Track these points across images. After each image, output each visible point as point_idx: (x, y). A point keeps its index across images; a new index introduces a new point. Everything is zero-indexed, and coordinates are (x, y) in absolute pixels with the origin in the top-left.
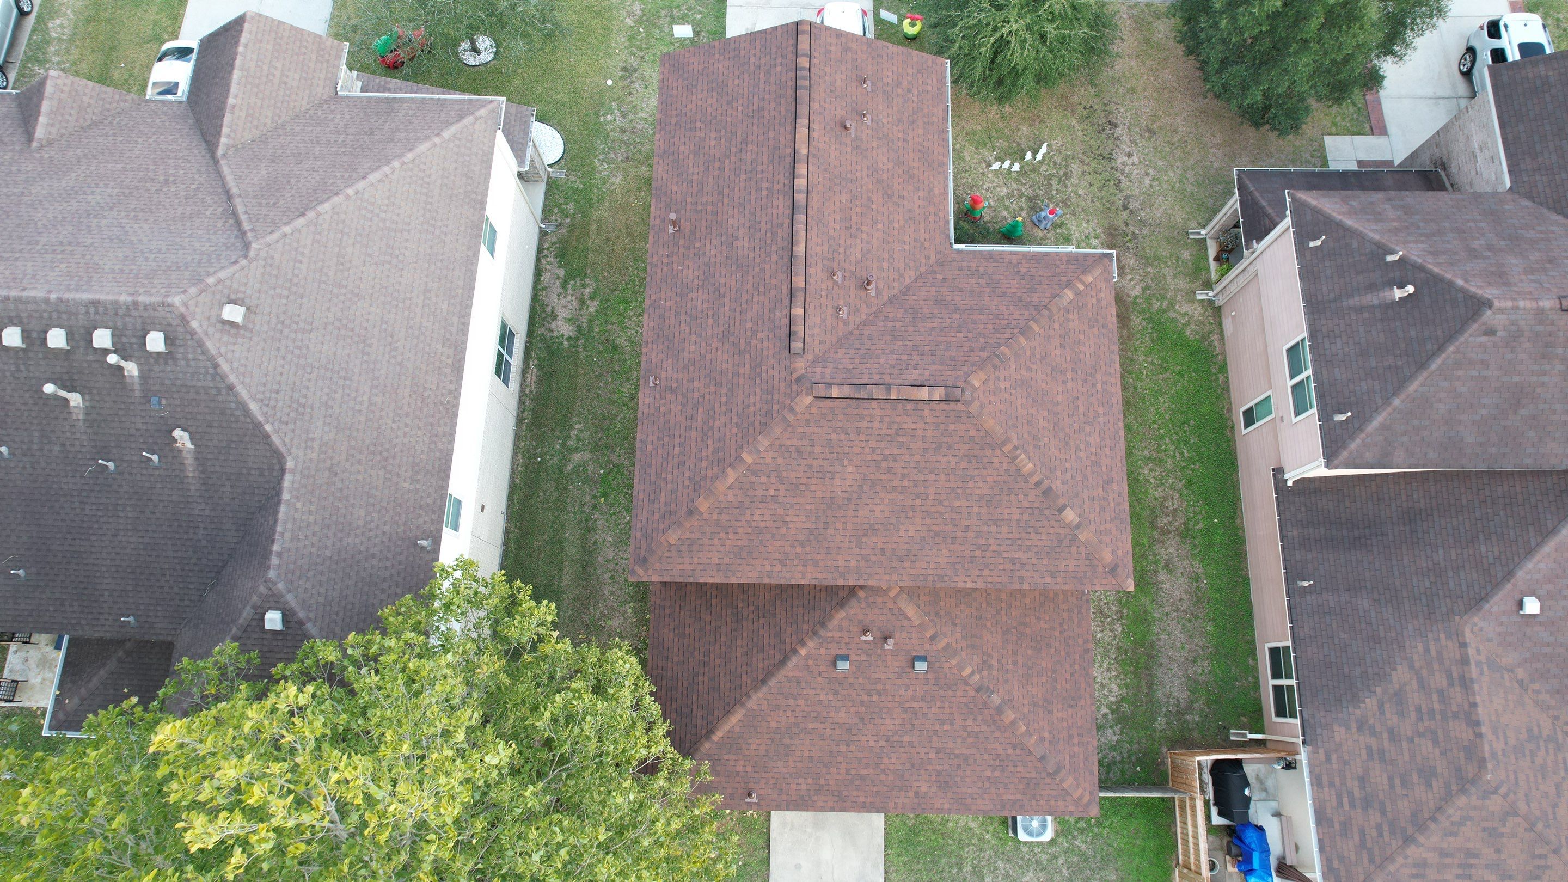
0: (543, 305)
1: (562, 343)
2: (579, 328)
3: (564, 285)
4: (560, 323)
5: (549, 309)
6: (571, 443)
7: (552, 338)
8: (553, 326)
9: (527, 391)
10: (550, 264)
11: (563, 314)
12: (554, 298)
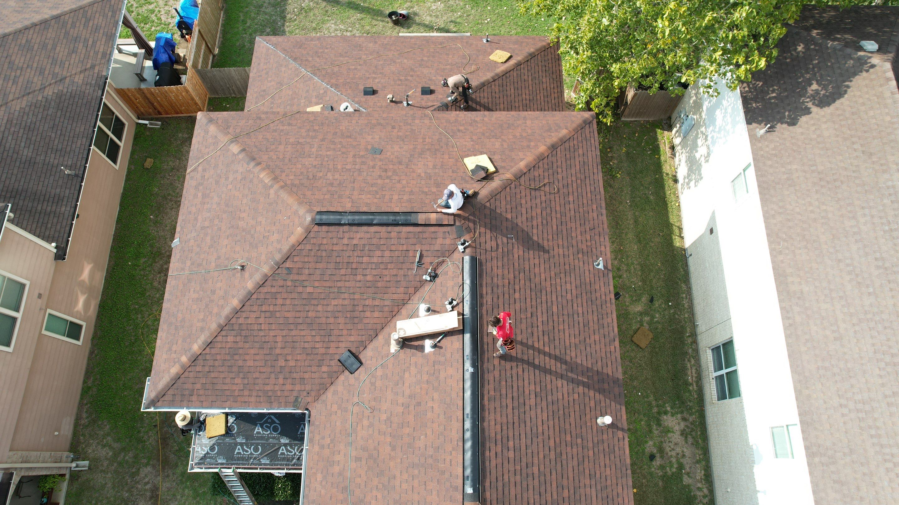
0: (696, 444)
1: (672, 408)
2: (659, 424)
3: (681, 467)
4: (677, 428)
5: (690, 440)
6: (647, 319)
7: (682, 412)
8: (683, 424)
9: (693, 361)
10: (699, 489)
11: (676, 437)
12: (687, 453)
